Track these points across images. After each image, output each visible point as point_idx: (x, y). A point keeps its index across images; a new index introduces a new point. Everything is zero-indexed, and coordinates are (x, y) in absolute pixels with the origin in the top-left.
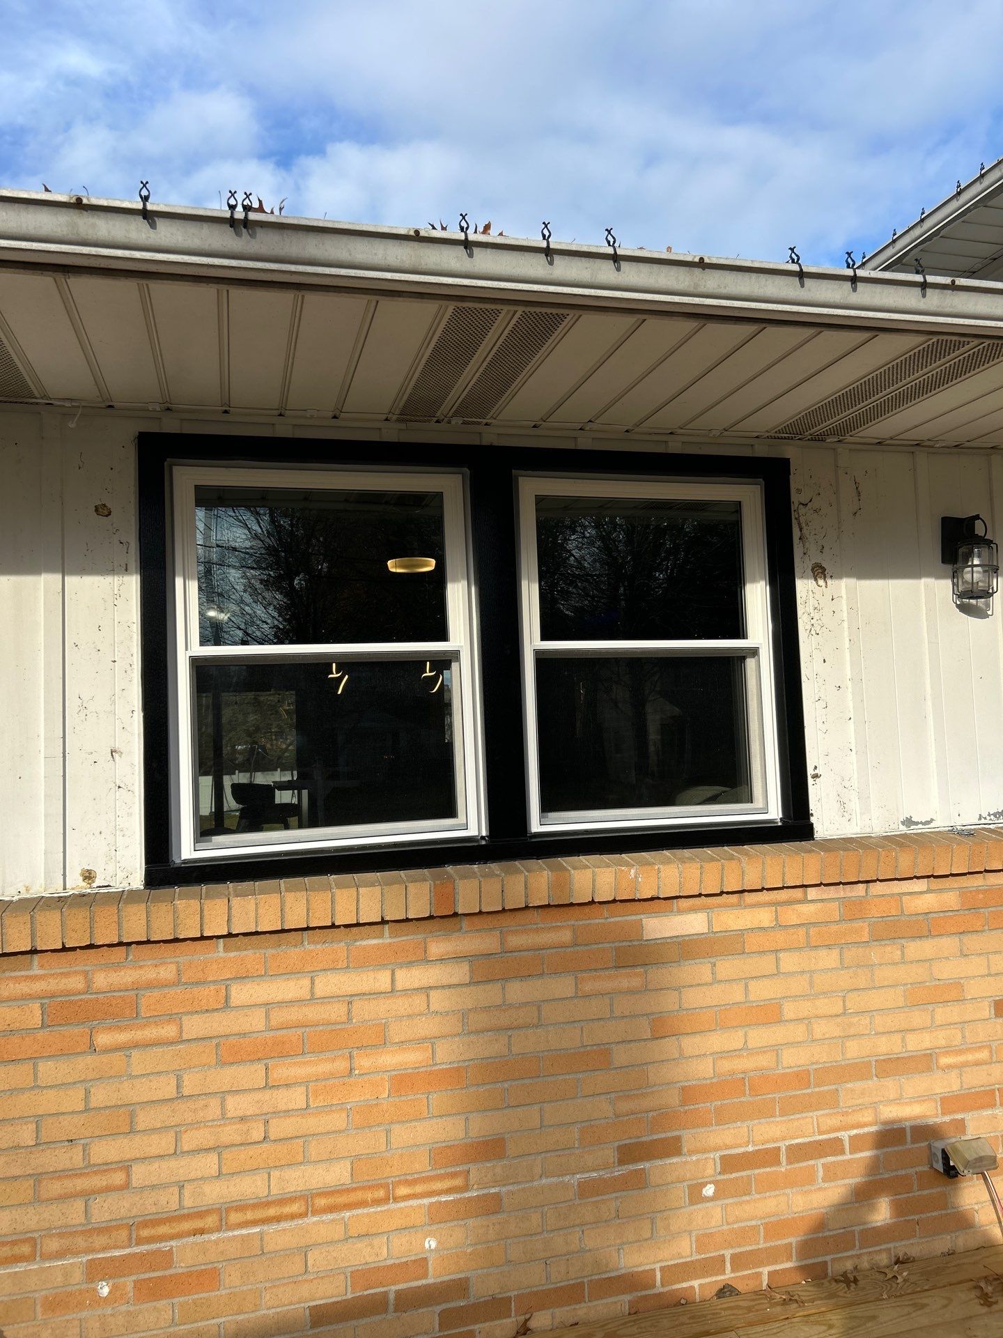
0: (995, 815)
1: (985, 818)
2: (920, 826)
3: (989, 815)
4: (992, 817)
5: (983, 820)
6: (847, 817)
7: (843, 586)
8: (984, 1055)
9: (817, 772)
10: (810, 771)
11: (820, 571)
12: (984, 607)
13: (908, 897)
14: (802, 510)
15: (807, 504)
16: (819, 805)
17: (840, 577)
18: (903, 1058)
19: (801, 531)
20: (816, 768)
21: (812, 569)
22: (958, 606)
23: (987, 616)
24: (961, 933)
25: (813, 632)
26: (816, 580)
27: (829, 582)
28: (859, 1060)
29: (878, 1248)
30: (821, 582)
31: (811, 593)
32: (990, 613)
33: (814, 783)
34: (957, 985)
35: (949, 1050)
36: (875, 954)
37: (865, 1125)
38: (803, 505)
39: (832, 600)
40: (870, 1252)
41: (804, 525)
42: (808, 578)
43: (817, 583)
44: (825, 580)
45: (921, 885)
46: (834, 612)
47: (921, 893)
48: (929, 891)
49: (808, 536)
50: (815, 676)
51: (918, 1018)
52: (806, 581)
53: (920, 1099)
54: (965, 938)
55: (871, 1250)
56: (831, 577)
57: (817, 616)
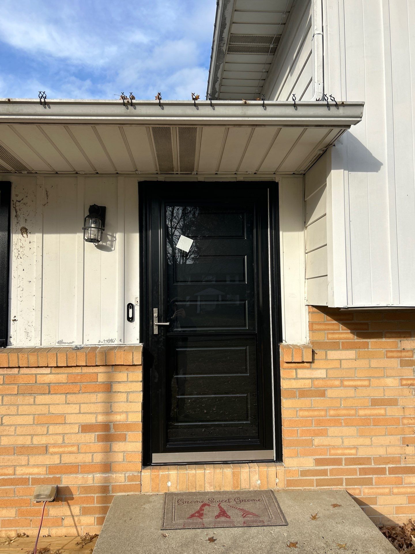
0: (107, 341)
1: (102, 342)
2: (67, 344)
3: (104, 341)
4: (106, 342)
5: (101, 343)
6: (29, 339)
7: (35, 238)
8: (74, 449)
9: (15, 318)
10: (12, 318)
11: (25, 230)
12: (110, 247)
13: (40, 376)
14: (18, 204)
15: (20, 201)
16: (15, 333)
17: (34, 233)
18: (31, 447)
19: (16, 213)
20: (15, 317)
21: (21, 230)
22: (96, 246)
23: (112, 250)
24: (67, 393)
25: (19, 257)
26: (22, 234)
27: (29, 235)
28: (8, 446)
29: (10, 529)
30: (25, 235)
31: (19, 240)
32: (113, 249)
33: (13, 323)
34: (63, 416)
35: (55, 445)
36: (20, 399)
37: (9, 475)
38: (18, 201)
39: (30, 243)
40: (6, 530)
41: (18, 210)
42: (18, 233)
43: (23, 236)
44: (27, 234)
45: (48, 371)
46: (30, 248)
47: (47, 374)
48: (51, 373)
49: (20, 215)
50: (18, 277)
51: (40, 430)
52: (17, 235)
53: (38, 466)
54: (69, 396)
55: (7, 529)
56: (30, 233)
57: (21, 250)
